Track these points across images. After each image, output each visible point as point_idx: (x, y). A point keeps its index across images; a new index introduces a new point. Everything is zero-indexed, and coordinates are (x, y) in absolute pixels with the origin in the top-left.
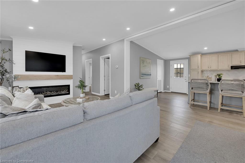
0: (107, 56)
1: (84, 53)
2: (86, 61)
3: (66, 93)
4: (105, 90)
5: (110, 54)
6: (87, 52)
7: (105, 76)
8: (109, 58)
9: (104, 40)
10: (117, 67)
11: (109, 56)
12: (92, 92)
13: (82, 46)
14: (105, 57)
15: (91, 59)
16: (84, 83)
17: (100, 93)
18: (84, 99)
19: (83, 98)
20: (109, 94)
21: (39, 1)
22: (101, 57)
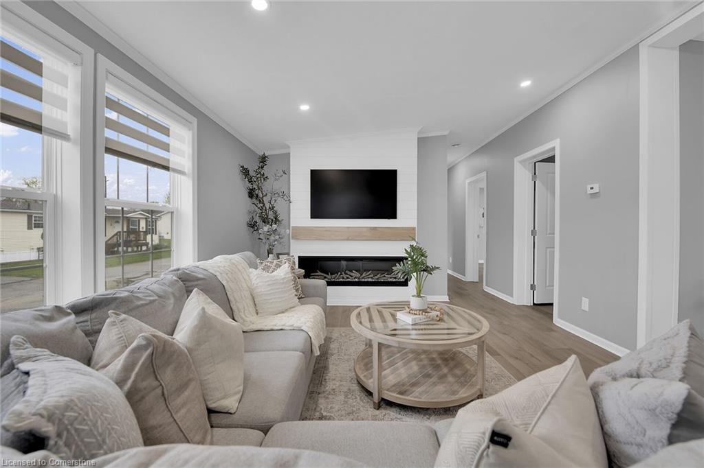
0: (540, 150)
1: (463, 158)
2: (467, 181)
3: (397, 280)
4: (533, 287)
5: (558, 140)
6: (471, 152)
7: (534, 233)
8: (551, 159)
9: (526, 84)
10: (592, 191)
11: (554, 149)
12: (487, 285)
13: (446, 133)
14: (534, 157)
15: (484, 175)
16: (423, 255)
17: (512, 296)
18: (421, 318)
19: (417, 312)
20: (552, 304)
21: (270, 3)
22: (517, 160)
